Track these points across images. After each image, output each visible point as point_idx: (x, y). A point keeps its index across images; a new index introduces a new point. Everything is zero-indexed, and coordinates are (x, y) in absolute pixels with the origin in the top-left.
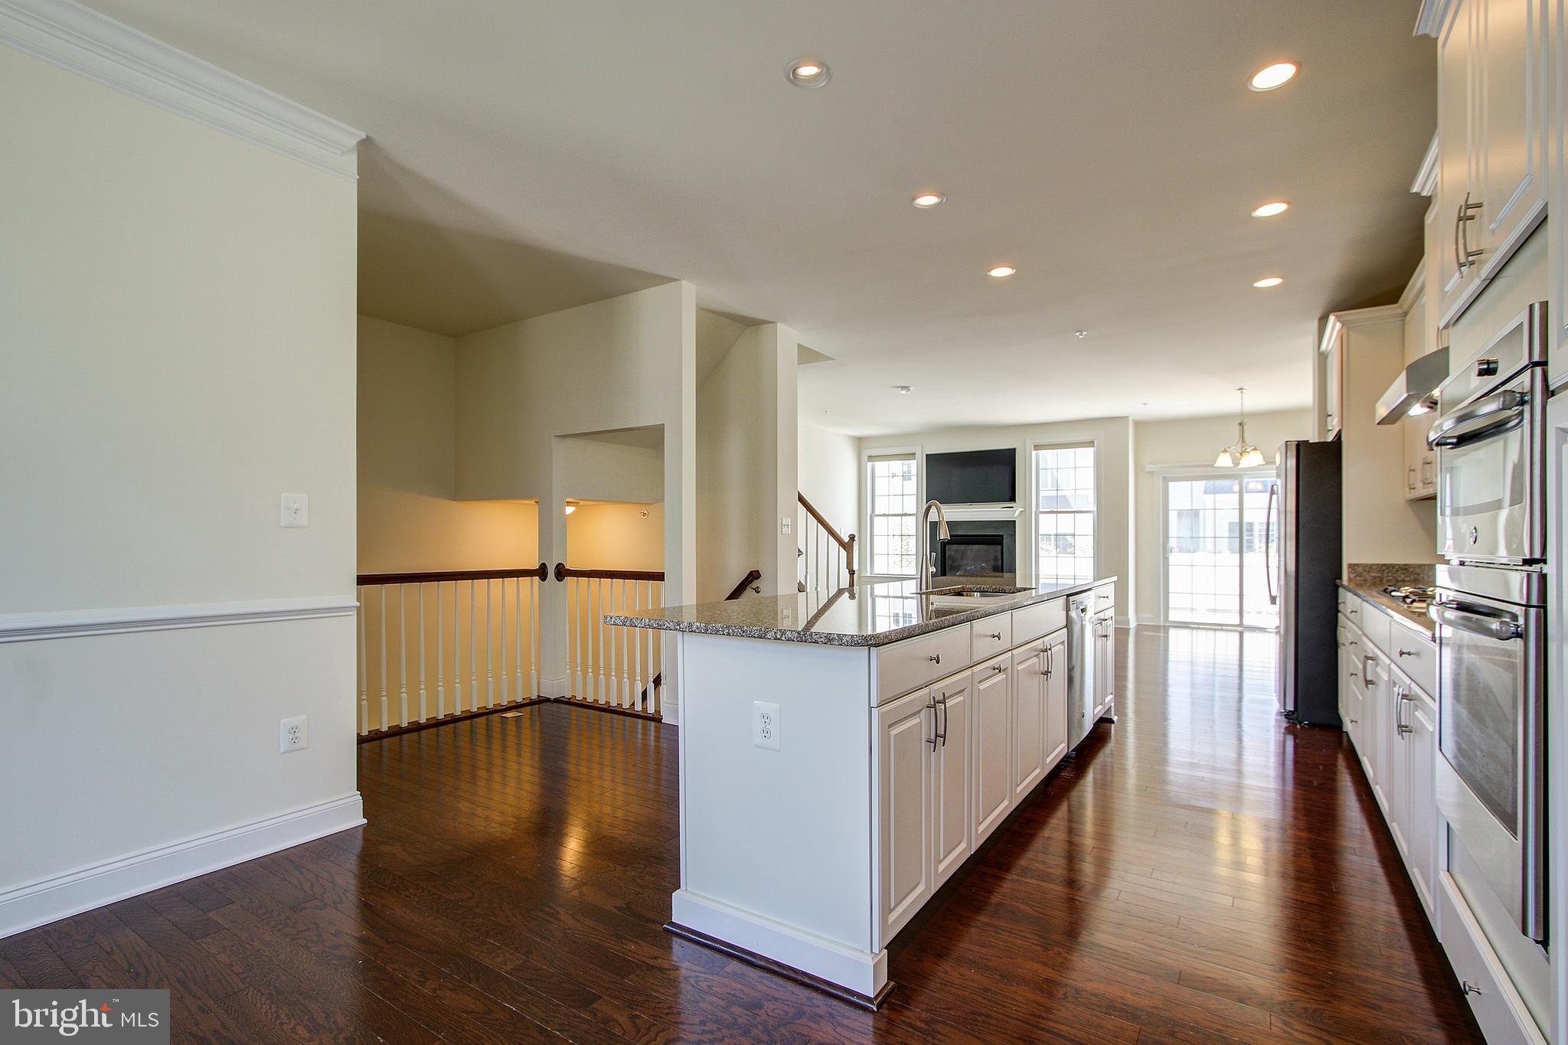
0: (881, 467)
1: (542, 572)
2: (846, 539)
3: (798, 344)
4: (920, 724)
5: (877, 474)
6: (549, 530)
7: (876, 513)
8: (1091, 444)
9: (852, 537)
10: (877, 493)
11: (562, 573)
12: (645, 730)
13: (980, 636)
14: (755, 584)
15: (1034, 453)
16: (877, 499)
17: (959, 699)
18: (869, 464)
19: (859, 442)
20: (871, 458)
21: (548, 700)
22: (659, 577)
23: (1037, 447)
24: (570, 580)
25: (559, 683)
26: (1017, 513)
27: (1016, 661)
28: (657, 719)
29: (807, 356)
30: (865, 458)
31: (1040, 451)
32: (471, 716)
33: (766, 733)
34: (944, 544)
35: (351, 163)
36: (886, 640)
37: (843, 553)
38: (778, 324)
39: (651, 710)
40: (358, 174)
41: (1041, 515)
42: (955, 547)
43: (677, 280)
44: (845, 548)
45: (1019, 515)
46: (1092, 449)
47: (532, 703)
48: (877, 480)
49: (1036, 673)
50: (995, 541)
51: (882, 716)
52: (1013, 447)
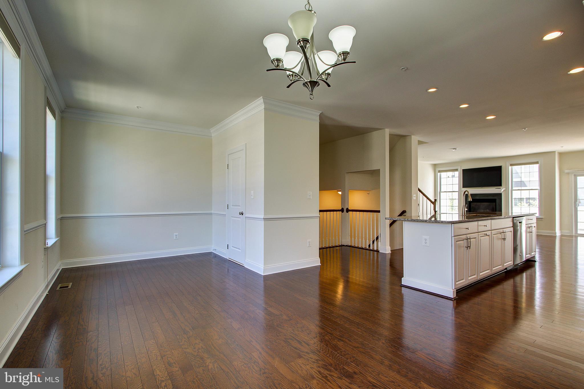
0: (444, 175)
1: (342, 210)
2: (433, 201)
3: (418, 141)
4: (464, 243)
5: (442, 177)
6: (344, 199)
7: (442, 191)
8: (537, 163)
9: (435, 200)
10: (442, 184)
11: (348, 210)
12: (373, 254)
13: (480, 226)
14: (404, 214)
15: (510, 167)
16: (442, 186)
17: (474, 240)
18: (439, 174)
19: (435, 166)
20: (439, 171)
21: (344, 246)
22: (379, 212)
23: (511, 165)
24: (350, 212)
25: (347, 241)
26: (502, 190)
27: (493, 234)
28: (377, 251)
29: (420, 143)
30: (437, 171)
31: (513, 166)
32: (330, 247)
33: (426, 243)
34: (470, 202)
35: (318, 118)
36: (456, 223)
37: (432, 205)
38: (412, 136)
39: (375, 249)
40: (319, 120)
41: (513, 191)
42: (475, 203)
43: (384, 129)
44: (433, 204)
45: (503, 191)
46: (538, 164)
47: (340, 246)
48: (442, 179)
49: (500, 239)
50: (494, 201)
51: (454, 239)
52: (501, 165)
